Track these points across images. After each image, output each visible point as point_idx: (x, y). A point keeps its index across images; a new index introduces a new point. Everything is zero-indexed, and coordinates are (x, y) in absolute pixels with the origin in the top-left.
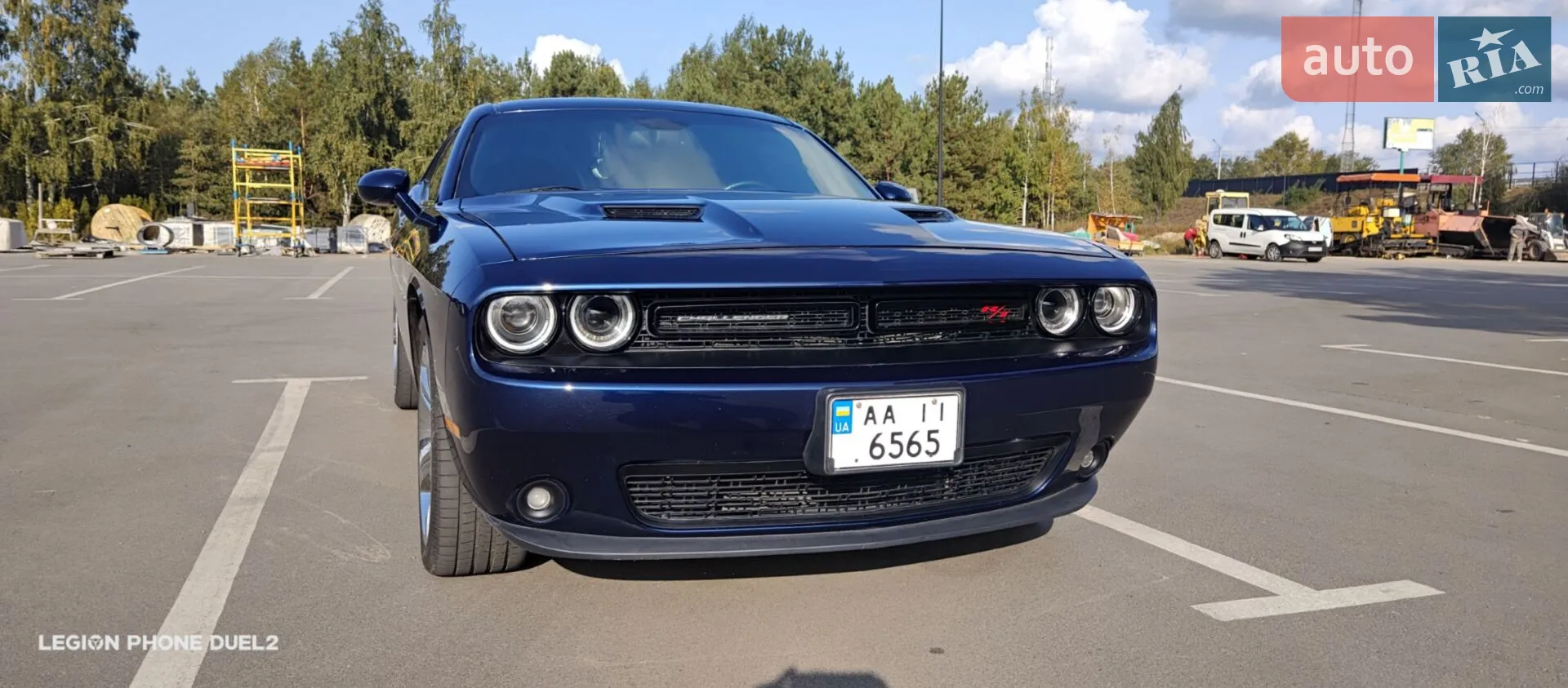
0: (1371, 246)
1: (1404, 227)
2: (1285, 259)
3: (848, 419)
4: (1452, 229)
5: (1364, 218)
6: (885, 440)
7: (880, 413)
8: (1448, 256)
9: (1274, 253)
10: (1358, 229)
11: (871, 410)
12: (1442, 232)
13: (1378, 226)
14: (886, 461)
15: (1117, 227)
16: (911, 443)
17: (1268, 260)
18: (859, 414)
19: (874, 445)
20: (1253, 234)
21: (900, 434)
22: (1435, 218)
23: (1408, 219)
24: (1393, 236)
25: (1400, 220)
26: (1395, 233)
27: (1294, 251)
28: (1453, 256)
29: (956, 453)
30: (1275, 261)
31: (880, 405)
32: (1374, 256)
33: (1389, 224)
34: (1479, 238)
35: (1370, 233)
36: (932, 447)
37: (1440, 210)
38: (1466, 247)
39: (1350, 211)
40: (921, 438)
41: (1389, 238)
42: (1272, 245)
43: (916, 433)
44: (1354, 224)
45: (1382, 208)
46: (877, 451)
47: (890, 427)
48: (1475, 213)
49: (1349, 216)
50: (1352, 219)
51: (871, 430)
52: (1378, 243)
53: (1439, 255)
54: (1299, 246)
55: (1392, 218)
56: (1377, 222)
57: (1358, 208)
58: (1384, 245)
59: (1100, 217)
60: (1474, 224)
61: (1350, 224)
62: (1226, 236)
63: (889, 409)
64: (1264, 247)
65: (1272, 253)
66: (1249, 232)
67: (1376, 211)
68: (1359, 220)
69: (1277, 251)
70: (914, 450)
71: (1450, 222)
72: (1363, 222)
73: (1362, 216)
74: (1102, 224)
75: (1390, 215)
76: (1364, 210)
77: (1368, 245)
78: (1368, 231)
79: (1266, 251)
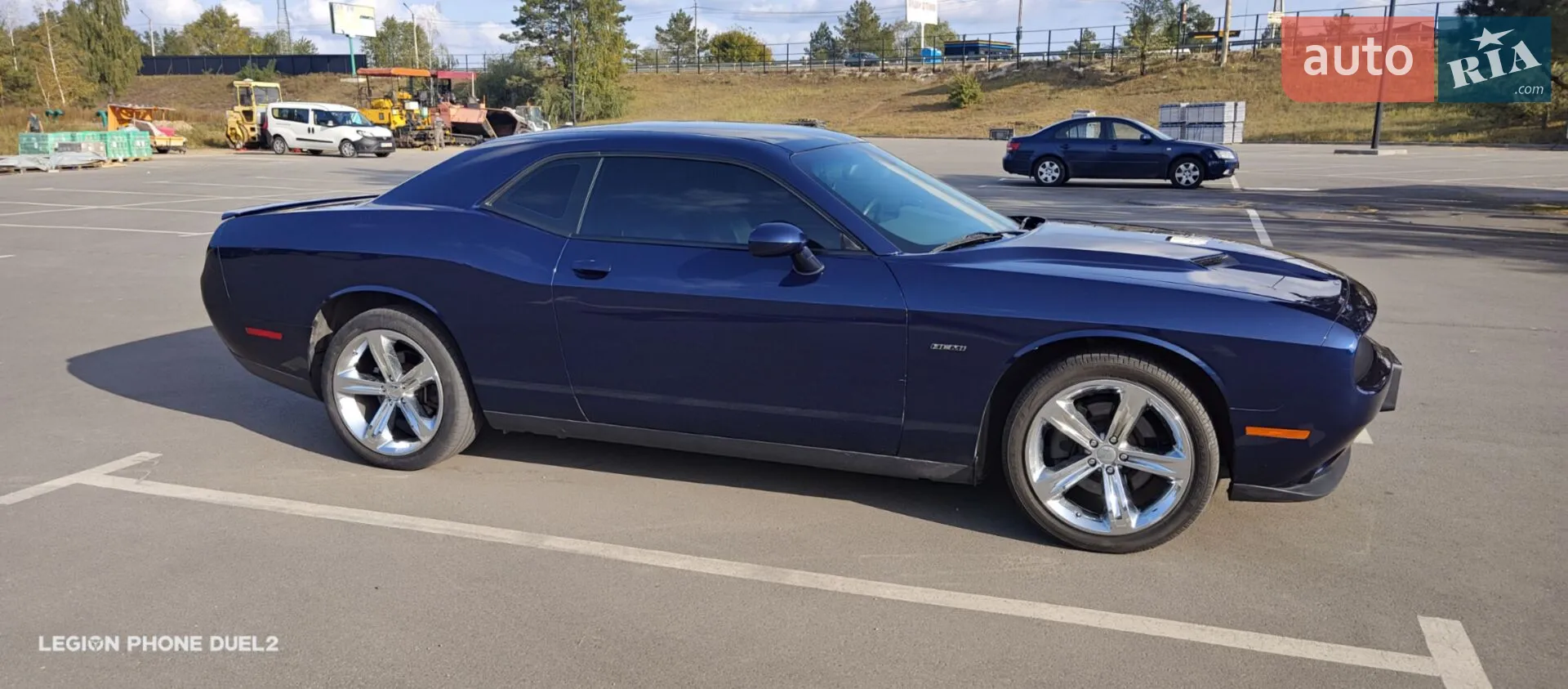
0: (401, 138)
1: (423, 119)
2: (360, 155)
4: (463, 120)
5: (389, 111)
8: (462, 145)
9: (348, 150)
10: (386, 121)
12: (453, 123)
13: (402, 118)
15: (142, 119)
17: (342, 156)
20: (322, 130)
22: (446, 110)
23: (425, 111)
24: (418, 128)
25: (418, 112)
26: (419, 124)
27: (368, 147)
28: (466, 144)
30: (352, 157)
32: (406, 147)
33: (410, 116)
34: (486, 129)
35: (397, 126)
37: (449, 103)
38: (476, 137)
39: (373, 103)
41: (416, 130)
42: (344, 140)
44: (382, 116)
45: (402, 101)
48: (476, 107)
49: (372, 108)
50: (379, 111)
52: (406, 134)
53: (454, 144)
54: (372, 143)
55: (412, 111)
56: (401, 114)
57: (382, 100)
58: (411, 136)
59: (122, 108)
60: (480, 116)
61: (377, 115)
62: (290, 131)
64: (337, 143)
65: (346, 149)
66: (318, 128)
67: (399, 104)
68: (386, 113)
69: (351, 147)
71: (459, 114)
72: (389, 114)
73: (387, 108)
74: (124, 117)
75: (411, 108)
76: (388, 103)
77: (398, 137)
78: (395, 123)
79: (340, 148)
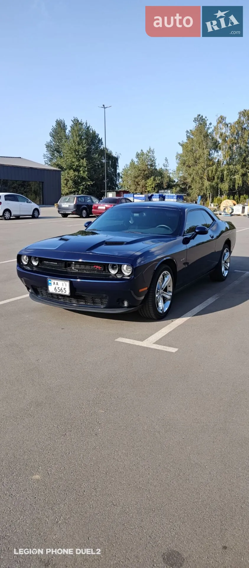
3: (51, 283)
6: (57, 288)
7: (56, 283)
11: (54, 282)
14: (57, 292)
16: (61, 290)
18: (52, 283)
19: (55, 289)
21: (59, 288)
29: (69, 293)
31: (56, 282)
36: (65, 291)
40: (63, 289)
43: (62, 288)
46: (56, 290)
47: (57, 286)
51: (55, 286)
63: (57, 283)
70: (62, 291)
